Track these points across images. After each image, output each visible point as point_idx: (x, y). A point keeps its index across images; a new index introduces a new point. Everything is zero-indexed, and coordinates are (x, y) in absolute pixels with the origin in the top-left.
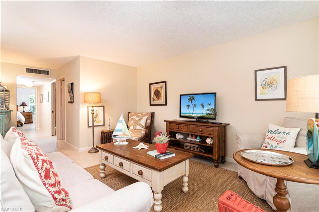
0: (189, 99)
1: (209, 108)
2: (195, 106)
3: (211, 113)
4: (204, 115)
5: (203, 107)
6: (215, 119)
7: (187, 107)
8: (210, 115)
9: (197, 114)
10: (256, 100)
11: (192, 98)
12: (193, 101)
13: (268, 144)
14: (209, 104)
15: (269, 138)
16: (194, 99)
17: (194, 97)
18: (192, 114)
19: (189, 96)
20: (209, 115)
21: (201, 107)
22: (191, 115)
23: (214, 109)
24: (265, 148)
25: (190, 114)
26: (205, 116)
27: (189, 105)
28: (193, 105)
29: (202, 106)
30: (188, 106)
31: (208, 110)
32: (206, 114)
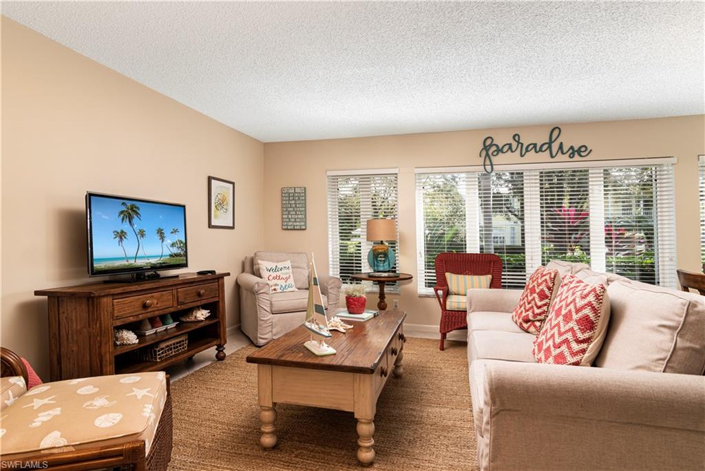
0: (122, 212)
1: (175, 241)
2: (142, 233)
3: (179, 251)
4: (166, 259)
5: (162, 238)
6: (185, 265)
7: (118, 239)
8: (178, 258)
9: (148, 257)
10: (210, 226)
11: (132, 209)
12: (135, 220)
13: (276, 285)
14: (175, 231)
15: (274, 278)
16: (137, 213)
17: (138, 208)
18: (136, 258)
19: (123, 203)
20: (176, 258)
21: (157, 237)
22: (132, 262)
23: (184, 242)
24: (274, 292)
25: (127, 259)
26: (168, 261)
27: (122, 232)
28: (137, 231)
29: (161, 236)
30: (121, 235)
31: (173, 245)
32: (171, 256)
